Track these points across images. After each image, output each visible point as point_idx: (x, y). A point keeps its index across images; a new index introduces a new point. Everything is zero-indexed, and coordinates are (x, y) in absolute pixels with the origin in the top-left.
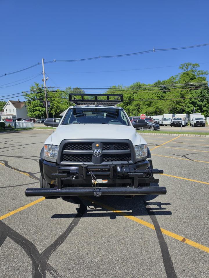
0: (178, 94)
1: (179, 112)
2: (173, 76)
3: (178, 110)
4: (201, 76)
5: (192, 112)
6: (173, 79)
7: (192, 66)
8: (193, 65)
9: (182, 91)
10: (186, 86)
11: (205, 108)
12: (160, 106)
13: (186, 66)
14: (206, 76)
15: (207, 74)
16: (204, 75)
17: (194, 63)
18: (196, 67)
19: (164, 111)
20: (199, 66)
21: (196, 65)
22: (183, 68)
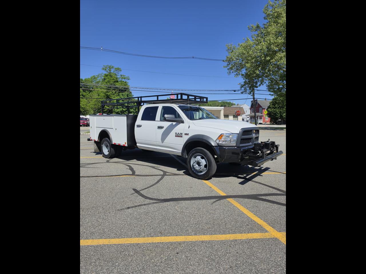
0: (103, 95)
1: (106, 112)
2: (94, 76)
3: (106, 110)
4: (123, 80)
5: (121, 113)
6: (95, 78)
7: (114, 69)
8: (116, 68)
9: (107, 92)
10: (111, 88)
11: (132, 109)
12: (83, 105)
13: (109, 69)
14: (127, 81)
15: (128, 79)
16: (126, 79)
17: (116, 67)
18: (118, 71)
19: (88, 111)
20: (121, 71)
21: (118, 69)
22: (106, 70)
